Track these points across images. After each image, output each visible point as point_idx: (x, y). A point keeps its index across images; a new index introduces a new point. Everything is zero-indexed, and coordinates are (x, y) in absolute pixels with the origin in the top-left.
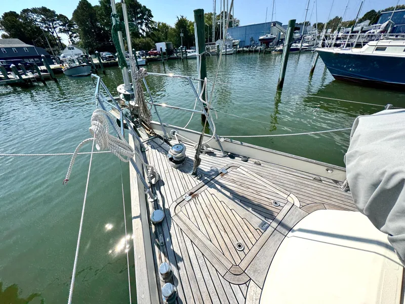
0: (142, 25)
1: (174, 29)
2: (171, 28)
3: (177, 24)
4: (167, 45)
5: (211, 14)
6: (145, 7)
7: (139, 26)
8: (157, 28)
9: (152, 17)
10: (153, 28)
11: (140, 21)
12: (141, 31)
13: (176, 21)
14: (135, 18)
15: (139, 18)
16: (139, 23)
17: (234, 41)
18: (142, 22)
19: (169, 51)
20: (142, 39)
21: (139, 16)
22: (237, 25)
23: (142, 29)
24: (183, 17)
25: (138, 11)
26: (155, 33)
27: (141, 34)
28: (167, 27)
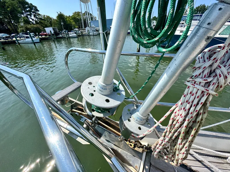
0: (31, 16)
1: (56, 20)
2: (54, 19)
3: (58, 17)
4: (54, 29)
5: (79, 12)
6: (31, 4)
7: (29, 16)
8: (43, 18)
9: (39, 11)
10: (40, 18)
11: (29, 13)
12: (31, 20)
13: (57, 15)
14: (25, 11)
15: (27, 11)
16: (28, 15)
17: (96, 28)
18: (31, 14)
19: (56, 34)
20: (32, 25)
21: (27, 9)
22: (95, 20)
23: (31, 19)
24: (61, 13)
25: (26, 6)
26: (42, 21)
27: (31, 22)
28: (51, 19)
